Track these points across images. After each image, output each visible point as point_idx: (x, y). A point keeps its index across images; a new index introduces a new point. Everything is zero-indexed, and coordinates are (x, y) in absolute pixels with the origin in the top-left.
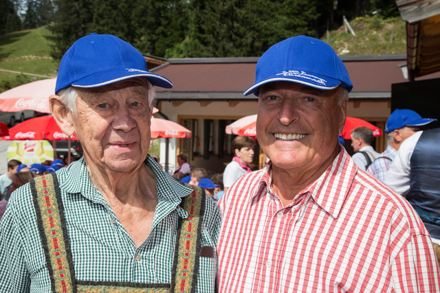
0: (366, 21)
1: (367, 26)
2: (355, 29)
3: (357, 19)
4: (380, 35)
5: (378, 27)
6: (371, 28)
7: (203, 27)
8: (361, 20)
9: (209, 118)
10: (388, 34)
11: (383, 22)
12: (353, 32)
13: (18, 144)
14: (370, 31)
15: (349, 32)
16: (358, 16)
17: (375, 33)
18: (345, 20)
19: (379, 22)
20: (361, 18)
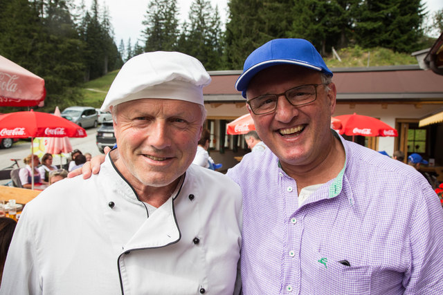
0: (350, 51)
1: (350, 54)
2: (341, 57)
3: (342, 50)
4: (360, 61)
5: (359, 56)
6: (353, 56)
7: (231, 58)
8: (345, 51)
9: (224, 119)
10: (366, 59)
11: (361, 52)
12: (339, 59)
13: (39, 140)
14: (352, 58)
15: (337, 59)
16: (343, 48)
17: (356, 59)
18: (334, 50)
19: (358, 52)
20: (345, 49)
